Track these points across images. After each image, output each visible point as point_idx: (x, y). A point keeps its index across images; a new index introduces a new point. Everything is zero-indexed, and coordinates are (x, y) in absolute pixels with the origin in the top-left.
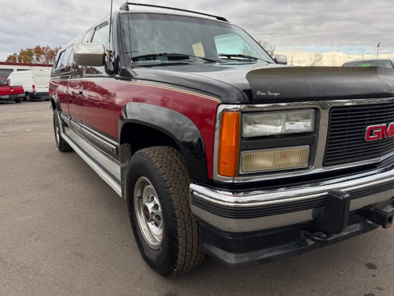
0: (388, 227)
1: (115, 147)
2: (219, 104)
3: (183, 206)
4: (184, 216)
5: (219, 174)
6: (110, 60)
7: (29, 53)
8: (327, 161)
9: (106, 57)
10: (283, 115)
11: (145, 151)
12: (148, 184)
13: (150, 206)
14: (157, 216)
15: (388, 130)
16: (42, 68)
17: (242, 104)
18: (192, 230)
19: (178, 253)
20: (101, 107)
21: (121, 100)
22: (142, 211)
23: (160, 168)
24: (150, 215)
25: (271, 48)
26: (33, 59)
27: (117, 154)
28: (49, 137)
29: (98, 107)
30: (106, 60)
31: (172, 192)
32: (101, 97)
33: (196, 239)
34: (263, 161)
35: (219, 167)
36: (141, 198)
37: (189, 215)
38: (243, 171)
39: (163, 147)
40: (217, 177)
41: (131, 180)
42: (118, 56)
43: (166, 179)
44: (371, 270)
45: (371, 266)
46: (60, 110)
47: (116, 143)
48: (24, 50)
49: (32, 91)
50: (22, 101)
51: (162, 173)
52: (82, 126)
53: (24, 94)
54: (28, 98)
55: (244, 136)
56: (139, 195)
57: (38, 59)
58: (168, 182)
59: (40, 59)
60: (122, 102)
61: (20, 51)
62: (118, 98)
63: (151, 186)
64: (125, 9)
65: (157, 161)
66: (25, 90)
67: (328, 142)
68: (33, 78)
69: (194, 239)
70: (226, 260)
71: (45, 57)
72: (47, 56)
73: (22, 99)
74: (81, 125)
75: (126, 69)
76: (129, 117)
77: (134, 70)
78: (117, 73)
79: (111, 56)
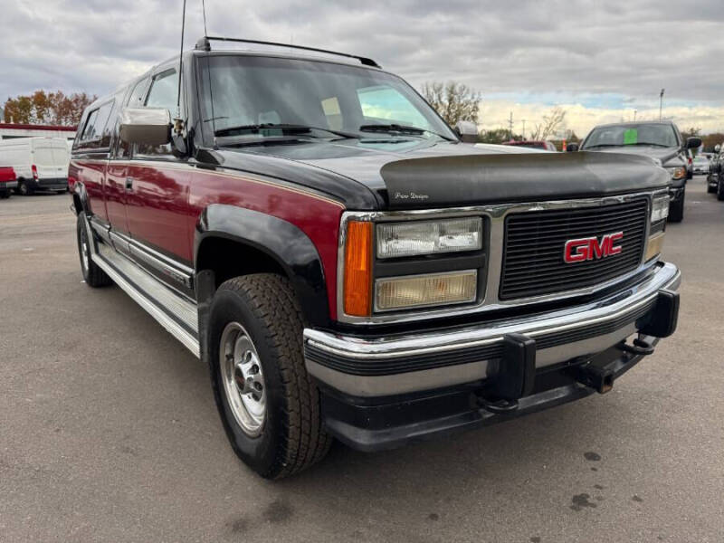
0: (606, 392)
1: (188, 277)
2: (343, 211)
3: (296, 364)
4: (297, 380)
5: (345, 312)
6: (180, 135)
7: (24, 104)
8: (504, 293)
9: (173, 130)
10: (435, 226)
11: (237, 281)
12: (243, 334)
13: (245, 368)
14: (257, 384)
15: (600, 247)
16: (50, 133)
17: (375, 210)
18: (310, 400)
19: (287, 436)
20: (163, 207)
21: (198, 198)
22: (233, 377)
23: (260, 306)
24: (246, 382)
25: (473, 98)
26: (31, 115)
27: (192, 288)
28: (69, 260)
29: (158, 208)
30: (173, 134)
31: (278, 343)
32: (161, 192)
33: (315, 415)
34: (409, 292)
35: (345, 303)
36: (231, 357)
37: (305, 378)
38: (379, 307)
39: (266, 275)
40: (343, 317)
41: (215, 329)
42: (192, 129)
43: (268, 324)
44: (591, 462)
45: (592, 456)
46: (89, 213)
47: (190, 270)
48: (12, 99)
49: (31, 177)
50: (13, 194)
51: (263, 314)
52: (130, 242)
53: (17, 182)
54: (23, 188)
55: (379, 257)
56: (228, 352)
57: (40, 116)
58: (271, 328)
59: (45, 116)
60: (200, 202)
61: (6, 100)
62: (194, 194)
63: (247, 337)
64: (204, 47)
65: (255, 297)
66: (19, 174)
67: (505, 264)
68: (33, 152)
69: (313, 415)
70: (358, 441)
71: (55, 111)
72: (58, 110)
73: (12, 191)
74: (129, 239)
75: (206, 151)
76: (212, 228)
77: (219, 152)
78: (191, 156)
79: (181, 128)
